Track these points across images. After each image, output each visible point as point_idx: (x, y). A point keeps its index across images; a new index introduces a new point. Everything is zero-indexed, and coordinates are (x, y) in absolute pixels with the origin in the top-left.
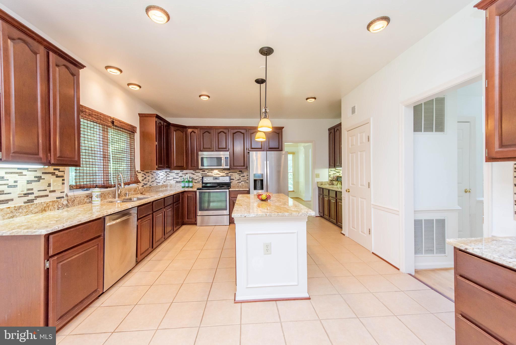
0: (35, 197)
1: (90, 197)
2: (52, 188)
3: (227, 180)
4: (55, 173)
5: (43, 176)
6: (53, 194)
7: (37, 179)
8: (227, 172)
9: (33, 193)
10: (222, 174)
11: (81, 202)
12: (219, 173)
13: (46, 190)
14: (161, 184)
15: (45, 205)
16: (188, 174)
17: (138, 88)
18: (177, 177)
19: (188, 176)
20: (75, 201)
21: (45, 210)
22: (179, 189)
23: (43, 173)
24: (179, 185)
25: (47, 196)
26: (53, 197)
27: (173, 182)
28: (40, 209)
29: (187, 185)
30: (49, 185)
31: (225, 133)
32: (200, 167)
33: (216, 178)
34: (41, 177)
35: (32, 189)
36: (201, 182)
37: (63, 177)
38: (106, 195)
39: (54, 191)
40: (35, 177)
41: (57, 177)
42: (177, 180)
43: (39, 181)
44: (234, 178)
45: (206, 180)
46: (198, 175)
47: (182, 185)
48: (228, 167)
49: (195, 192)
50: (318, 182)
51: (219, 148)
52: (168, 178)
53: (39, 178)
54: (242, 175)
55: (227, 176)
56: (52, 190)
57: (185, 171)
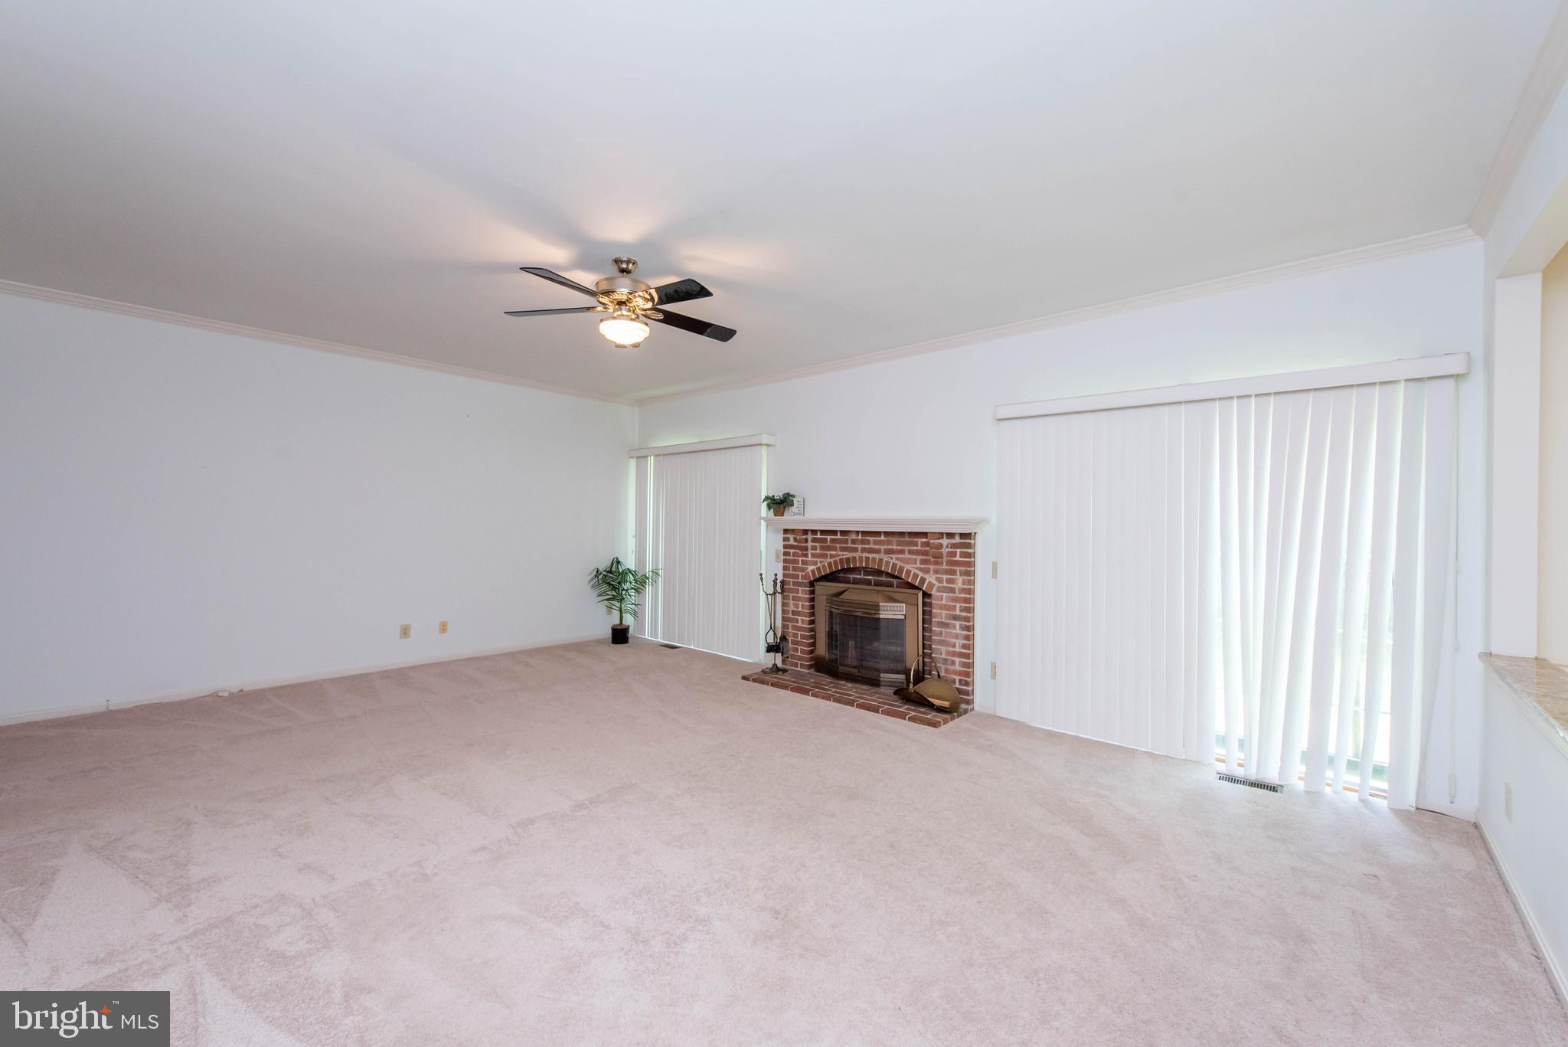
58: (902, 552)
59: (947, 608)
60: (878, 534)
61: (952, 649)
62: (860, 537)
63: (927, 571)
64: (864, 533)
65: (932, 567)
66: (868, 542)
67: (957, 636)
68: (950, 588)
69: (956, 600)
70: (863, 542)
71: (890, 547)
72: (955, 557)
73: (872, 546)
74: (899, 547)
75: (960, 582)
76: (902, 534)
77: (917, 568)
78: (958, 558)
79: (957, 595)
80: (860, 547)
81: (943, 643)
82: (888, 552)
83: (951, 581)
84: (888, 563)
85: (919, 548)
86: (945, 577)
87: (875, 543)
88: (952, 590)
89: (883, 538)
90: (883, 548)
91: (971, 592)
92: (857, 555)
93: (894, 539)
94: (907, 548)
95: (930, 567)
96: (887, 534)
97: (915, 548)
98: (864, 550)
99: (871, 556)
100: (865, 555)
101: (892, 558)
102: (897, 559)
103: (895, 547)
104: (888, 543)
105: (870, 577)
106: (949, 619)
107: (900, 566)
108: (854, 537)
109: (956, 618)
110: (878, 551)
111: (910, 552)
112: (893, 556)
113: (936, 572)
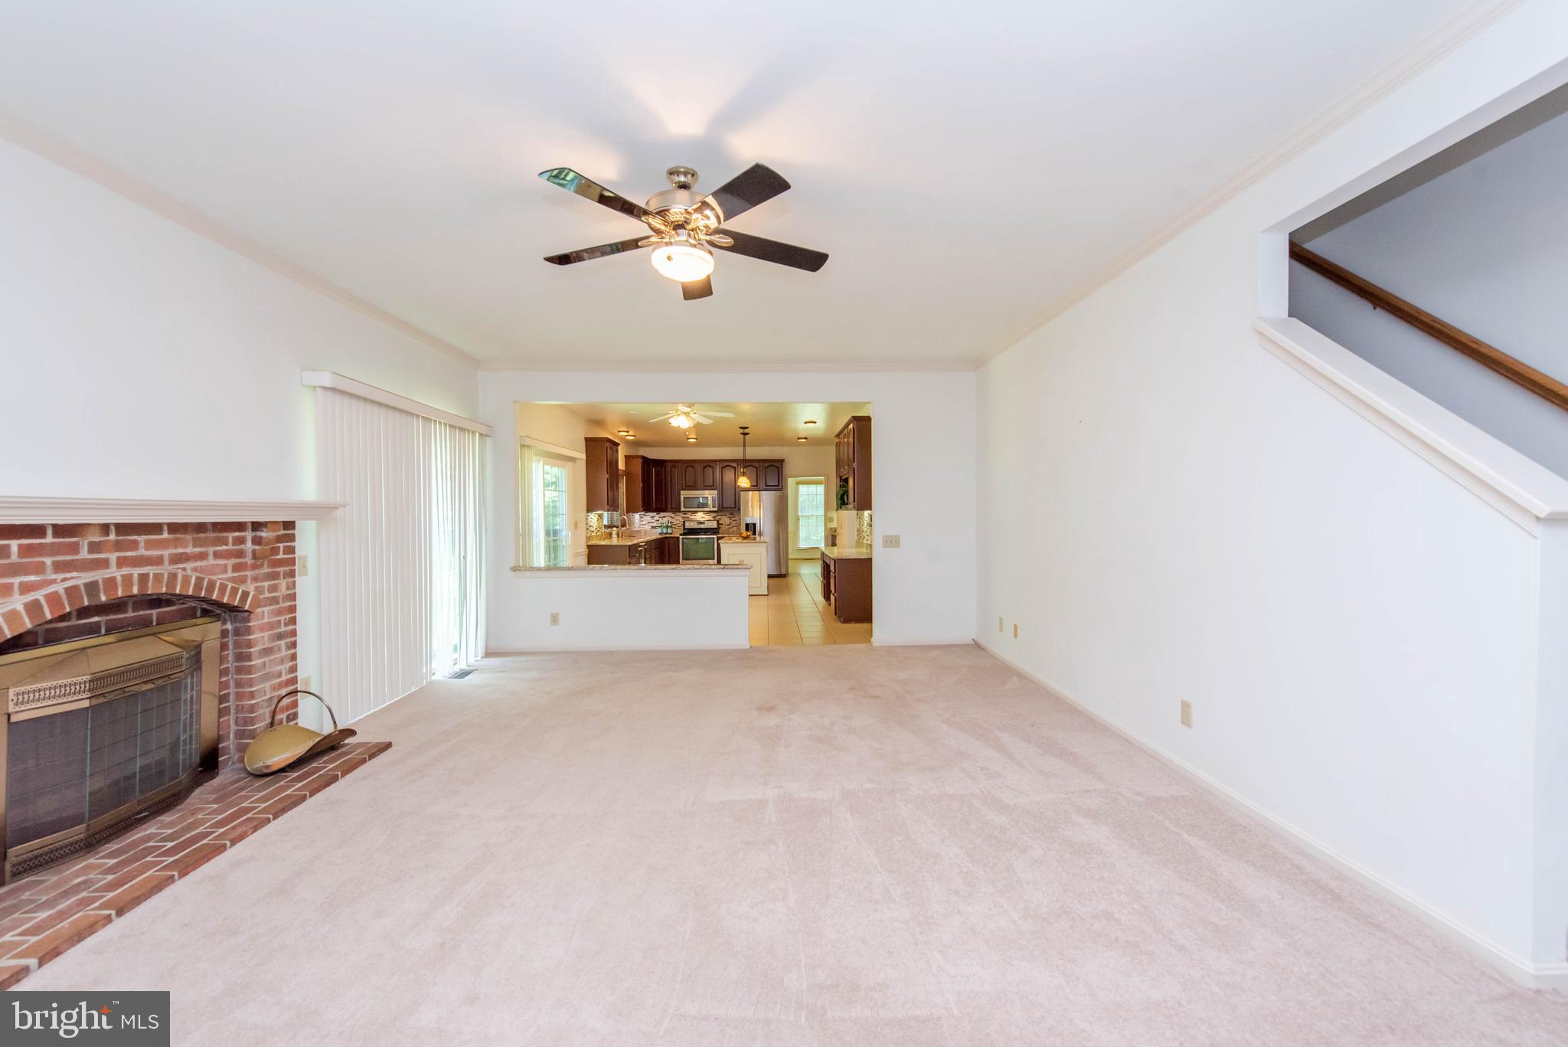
1: (611, 534)
3: (714, 525)
8: (714, 515)
10: (707, 517)
12: (704, 516)
14: (636, 529)
16: (665, 518)
17: (633, 438)
18: (652, 521)
19: (665, 520)
22: (655, 535)
24: (654, 530)
27: (648, 527)
29: (665, 531)
31: (712, 467)
32: (682, 509)
33: (701, 523)
36: (682, 528)
42: (654, 525)
44: (723, 523)
45: (688, 525)
46: (678, 519)
47: (659, 530)
48: (716, 509)
49: (678, 538)
50: (831, 529)
51: (704, 486)
52: (642, 523)
54: (733, 519)
55: (715, 520)
57: (662, 514)
58: (202, 556)
59: (271, 626)
60: (154, 528)
61: (277, 681)
62: (112, 536)
63: (243, 580)
64: (123, 528)
65: (249, 573)
66: (134, 545)
67: (282, 661)
68: (274, 597)
69: (279, 612)
70: (118, 546)
71: (180, 550)
72: (278, 554)
73: (142, 551)
74: (198, 550)
75: (283, 583)
76: (200, 527)
77: (229, 579)
78: (281, 556)
79: (282, 605)
80: (113, 557)
81: (268, 677)
82: (177, 559)
83: (274, 588)
84: (186, 580)
85: (230, 547)
86: (266, 584)
87: (149, 545)
88: (274, 601)
89: (165, 535)
90: (166, 553)
91: (293, 597)
92: (114, 572)
93: (189, 537)
94: (211, 550)
95: (246, 573)
96: (174, 528)
97: (224, 547)
98: (122, 563)
99: (150, 570)
100: (136, 572)
101: (184, 569)
102: (195, 570)
103: (190, 550)
104: (176, 543)
105: (96, 619)
106: (273, 641)
107: (210, 580)
108: (97, 538)
109: (280, 637)
110: (158, 561)
111: (217, 555)
112: (189, 566)
113: (255, 579)
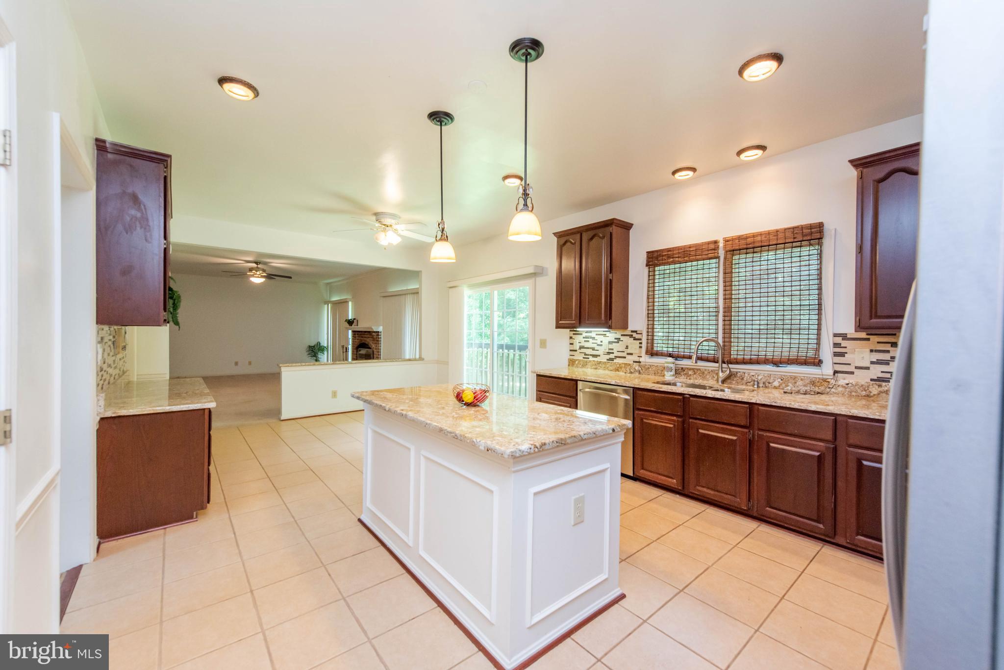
0: (615, 357)
2: (629, 351)
4: (632, 335)
5: (622, 338)
6: (629, 357)
7: (616, 340)
9: (613, 353)
11: (658, 373)
13: (624, 352)
15: (618, 366)
20: (650, 369)
21: (618, 370)
23: (622, 335)
25: (625, 357)
26: (630, 359)
28: (614, 368)
30: (627, 347)
34: (620, 339)
35: (612, 349)
37: (640, 339)
38: (706, 372)
39: (631, 354)
40: (616, 339)
41: (635, 339)
43: (618, 342)
53: (618, 340)
56: (628, 352)
